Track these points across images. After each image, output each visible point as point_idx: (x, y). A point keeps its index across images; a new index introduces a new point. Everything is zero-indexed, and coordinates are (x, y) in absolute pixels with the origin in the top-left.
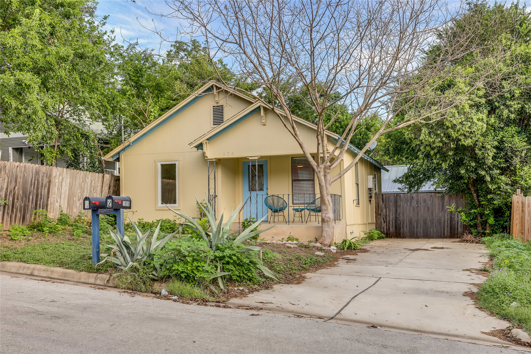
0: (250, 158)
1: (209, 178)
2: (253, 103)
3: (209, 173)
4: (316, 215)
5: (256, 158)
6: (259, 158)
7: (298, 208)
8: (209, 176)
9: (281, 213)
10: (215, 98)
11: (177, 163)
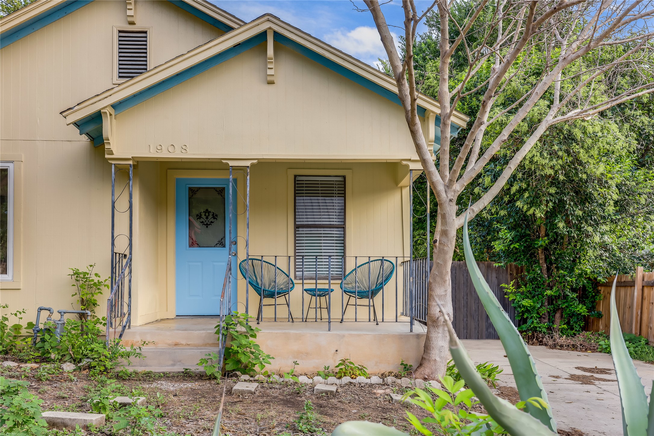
0: (231, 163)
1: (113, 207)
2: (231, 29)
3: (113, 195)
4: (369, 306)
5: (248, 163)
6: (252, 165)
7: (313, 287)
8: (113, 203)
9: (281, 300)
10: (126, 9)
11: (11, 167)
